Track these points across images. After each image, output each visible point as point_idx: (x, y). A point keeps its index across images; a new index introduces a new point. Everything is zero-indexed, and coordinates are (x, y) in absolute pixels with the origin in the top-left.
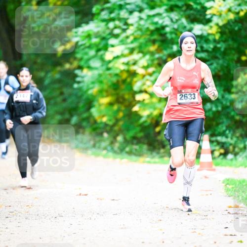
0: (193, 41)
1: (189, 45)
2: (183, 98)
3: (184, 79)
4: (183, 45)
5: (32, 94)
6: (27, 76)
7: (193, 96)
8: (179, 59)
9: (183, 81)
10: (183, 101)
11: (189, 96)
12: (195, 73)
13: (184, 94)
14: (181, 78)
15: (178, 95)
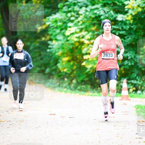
0: (110, 24)
1: (108, 27)
2: (105, 56)
3: (106, 46)
4: (104, 27)
7: (111, 55)
10: (105, 57)
11: (108, 55)
12: (112, 42)
13: (106, 54)
14: (104, 45)
15: (103, 54)
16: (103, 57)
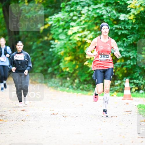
1: (105, 30)
2: (102, 57)
3: (103, 47)
4: (102, 30)
5: (25, 55)
6: (21, 45)
7: (107, 56)
8: (100, 37)
9: (102, 48)
10: (102, 59)
11: (105, 56)
12: (108, 44)
13: (103, 55)
14: (101, 47)
15: (100, 55)
16: (100, 59)
